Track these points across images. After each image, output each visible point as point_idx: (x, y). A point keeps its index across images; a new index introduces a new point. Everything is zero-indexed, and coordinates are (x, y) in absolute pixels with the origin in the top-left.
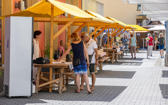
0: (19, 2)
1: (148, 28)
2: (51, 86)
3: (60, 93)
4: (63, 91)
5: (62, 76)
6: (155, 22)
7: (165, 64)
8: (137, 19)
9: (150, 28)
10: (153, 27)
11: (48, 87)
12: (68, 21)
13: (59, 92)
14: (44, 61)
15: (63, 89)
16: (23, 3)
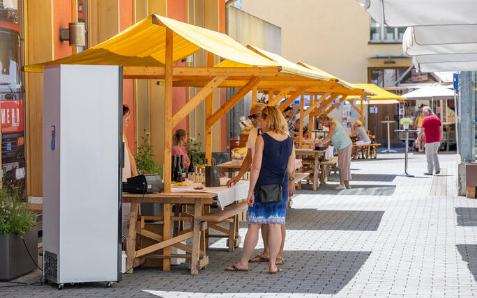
0: (70, 25)
1: (400, 92)
2: (166, 253)
3: (193, 272)
4: (202, 266)
5: (199, 226)
6: (420, 77)
7: (460, 190)
8: (369, 68)
9: (407, 91)
10: (414, 89)
11: (159, 256)
12: (213, 74)
13: (190, 270)
14: (149, 187)
15: (201, 261)
16: (80, 28)
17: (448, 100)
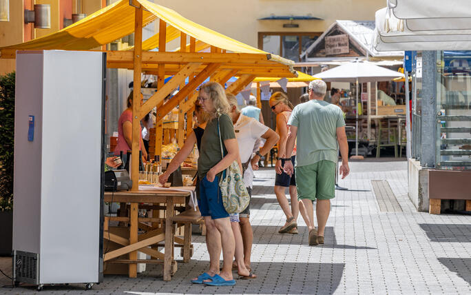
0: (35, 6)
2: (132, 258)
3: (165, 278)
5: (172, 228)
6: (338, 48)
8: (259, 33)
11: (125, 261)
12: (185, 61)
13: (163, 277)
16: (47, 10)
17: (379, 83)
